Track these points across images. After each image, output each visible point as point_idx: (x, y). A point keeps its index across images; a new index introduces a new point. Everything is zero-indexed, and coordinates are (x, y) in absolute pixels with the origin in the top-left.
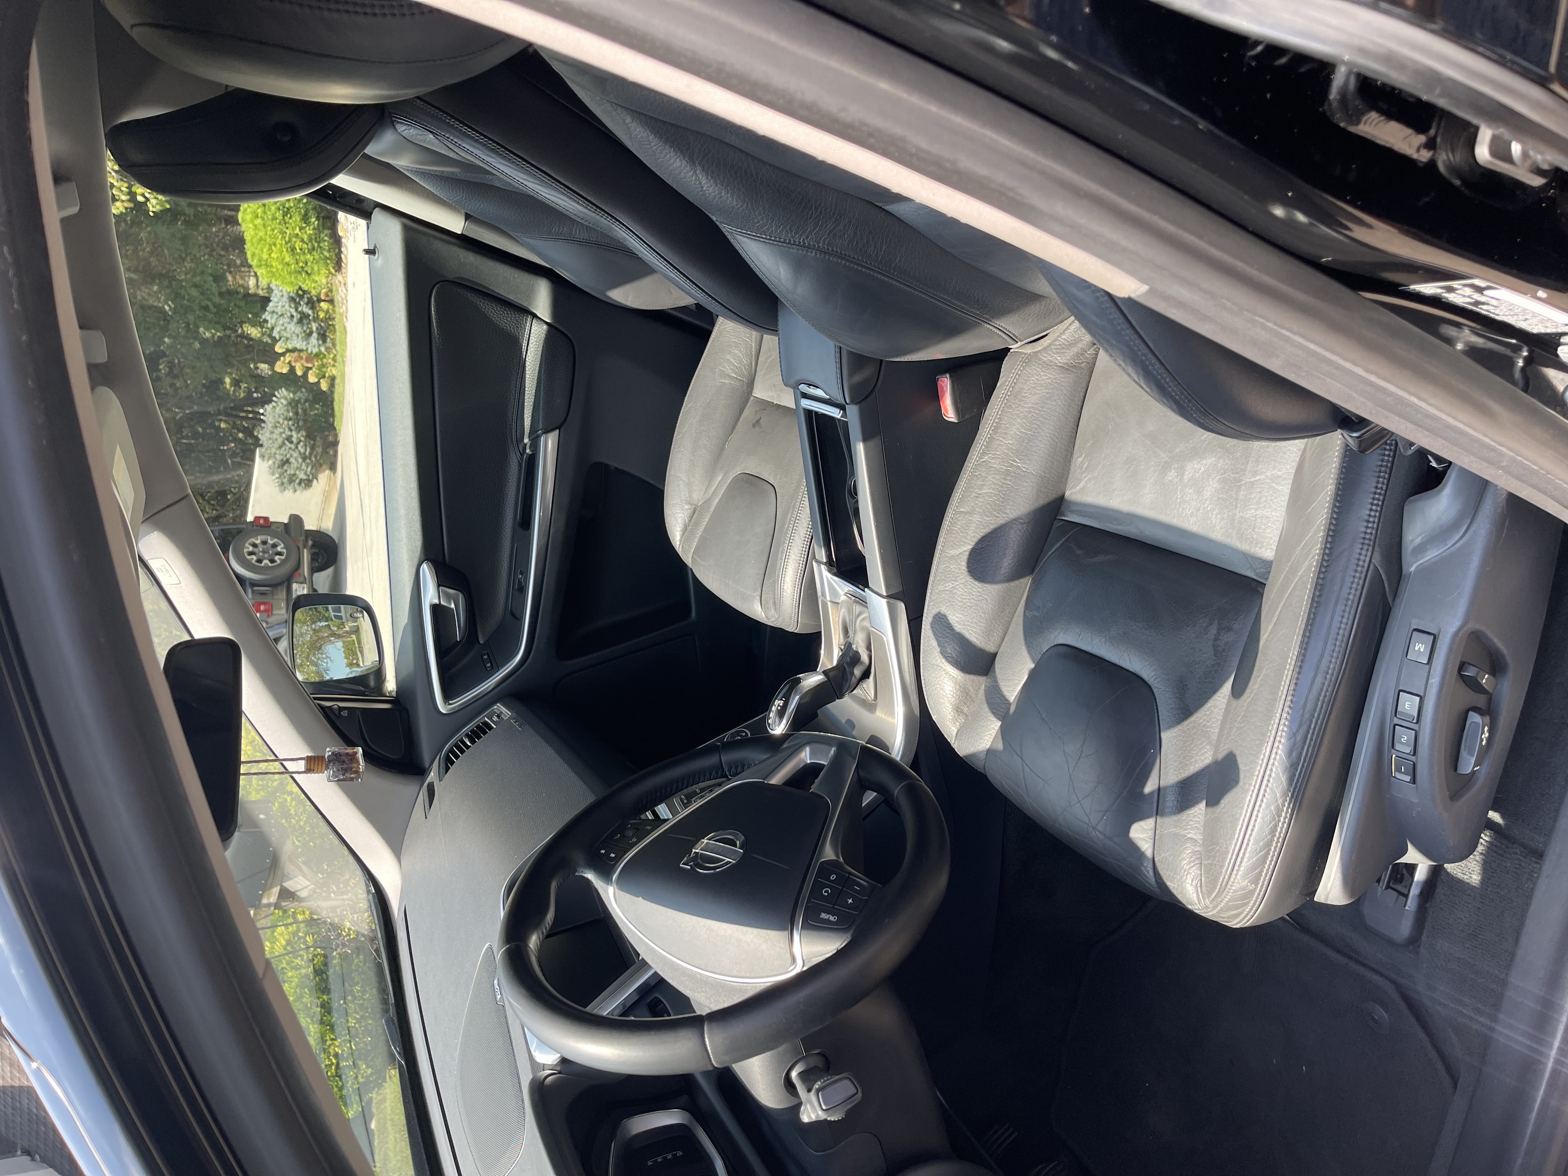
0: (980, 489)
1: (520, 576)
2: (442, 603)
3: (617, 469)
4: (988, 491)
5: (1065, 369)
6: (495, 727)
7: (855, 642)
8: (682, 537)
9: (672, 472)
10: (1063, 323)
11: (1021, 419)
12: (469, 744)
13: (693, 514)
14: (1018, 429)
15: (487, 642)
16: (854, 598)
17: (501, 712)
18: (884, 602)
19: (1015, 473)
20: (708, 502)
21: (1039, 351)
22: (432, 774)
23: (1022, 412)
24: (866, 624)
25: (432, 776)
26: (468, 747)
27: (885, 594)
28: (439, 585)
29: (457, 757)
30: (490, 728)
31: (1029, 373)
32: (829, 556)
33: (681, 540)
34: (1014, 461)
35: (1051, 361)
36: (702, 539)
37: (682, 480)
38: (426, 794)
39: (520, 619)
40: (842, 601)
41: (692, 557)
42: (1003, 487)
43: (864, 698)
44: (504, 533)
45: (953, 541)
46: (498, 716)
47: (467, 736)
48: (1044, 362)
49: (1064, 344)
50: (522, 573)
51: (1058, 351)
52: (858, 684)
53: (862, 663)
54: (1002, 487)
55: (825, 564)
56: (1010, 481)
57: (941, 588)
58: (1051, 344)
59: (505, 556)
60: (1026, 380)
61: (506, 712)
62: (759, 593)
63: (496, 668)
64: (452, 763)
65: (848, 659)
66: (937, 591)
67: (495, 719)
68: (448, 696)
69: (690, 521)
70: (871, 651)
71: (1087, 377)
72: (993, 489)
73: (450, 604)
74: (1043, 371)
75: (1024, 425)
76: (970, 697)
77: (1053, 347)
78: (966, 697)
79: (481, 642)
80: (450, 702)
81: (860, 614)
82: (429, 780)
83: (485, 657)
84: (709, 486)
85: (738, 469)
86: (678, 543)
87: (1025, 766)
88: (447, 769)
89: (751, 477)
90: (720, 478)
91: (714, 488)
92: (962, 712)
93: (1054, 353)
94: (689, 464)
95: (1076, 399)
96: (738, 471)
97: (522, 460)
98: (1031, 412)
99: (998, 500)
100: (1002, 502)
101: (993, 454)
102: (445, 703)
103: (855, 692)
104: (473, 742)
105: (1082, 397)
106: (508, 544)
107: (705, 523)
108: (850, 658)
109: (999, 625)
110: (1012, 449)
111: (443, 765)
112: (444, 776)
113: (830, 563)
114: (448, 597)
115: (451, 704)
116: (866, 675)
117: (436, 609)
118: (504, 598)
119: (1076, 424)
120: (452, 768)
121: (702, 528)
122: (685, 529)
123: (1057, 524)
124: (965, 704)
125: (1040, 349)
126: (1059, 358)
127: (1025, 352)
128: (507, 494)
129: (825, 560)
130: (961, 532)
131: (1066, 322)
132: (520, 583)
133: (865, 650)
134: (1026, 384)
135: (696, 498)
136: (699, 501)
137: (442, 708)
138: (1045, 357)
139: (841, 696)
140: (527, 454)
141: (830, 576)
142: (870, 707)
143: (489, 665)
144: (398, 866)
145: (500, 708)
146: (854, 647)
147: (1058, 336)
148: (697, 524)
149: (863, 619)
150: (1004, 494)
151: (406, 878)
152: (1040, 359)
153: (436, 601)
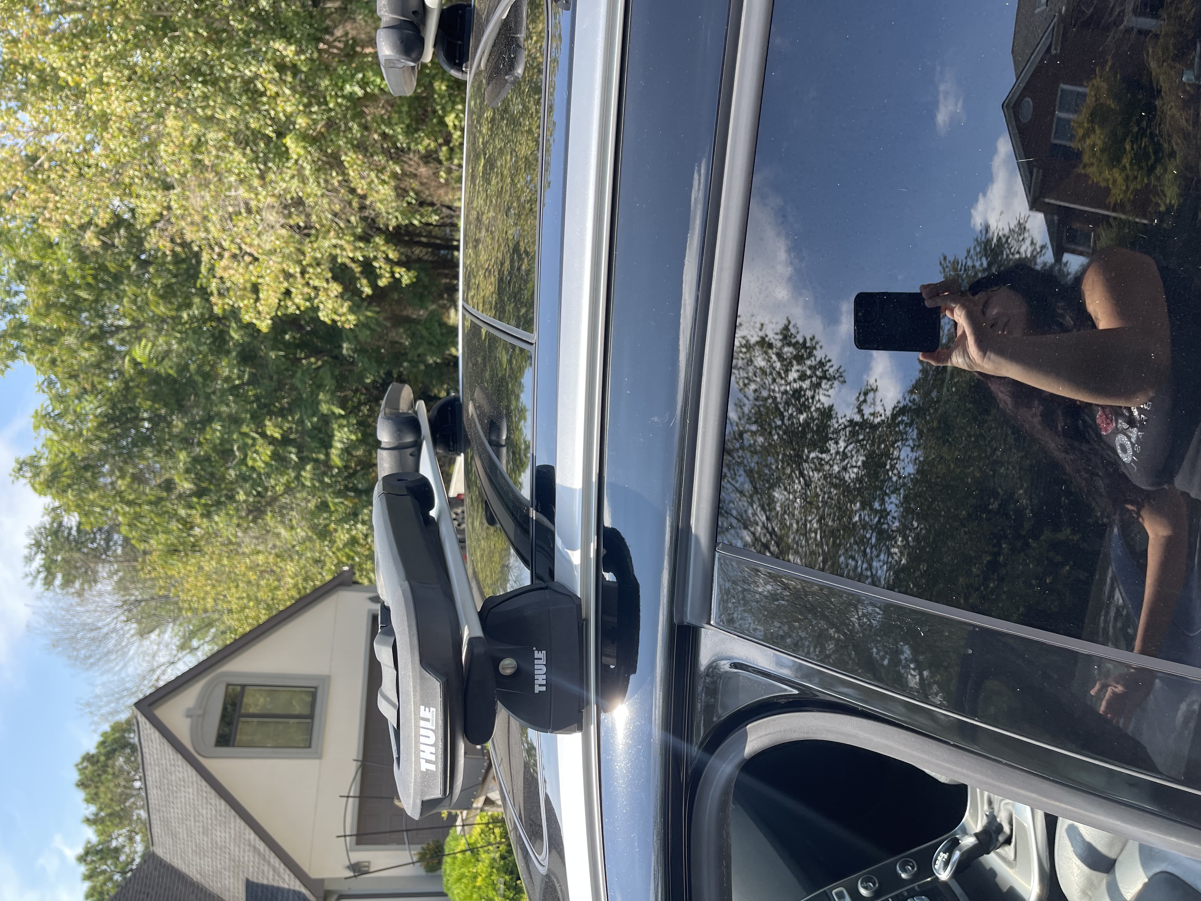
7: (1000, 816)
43: (1006, 857)
52: (1001, 846)
53: (1004, 833)
70: (1012, 825)
78: (1091, 886)
92: (1088, 894)
103: (999, 851)
108: (995, 827)
109: (1118, 844)
116: (1008, 841)
124: (1089, 889)
133: (1008, 824)
139: (988, 853)
142: (1011, 865)
146: (998, 820)
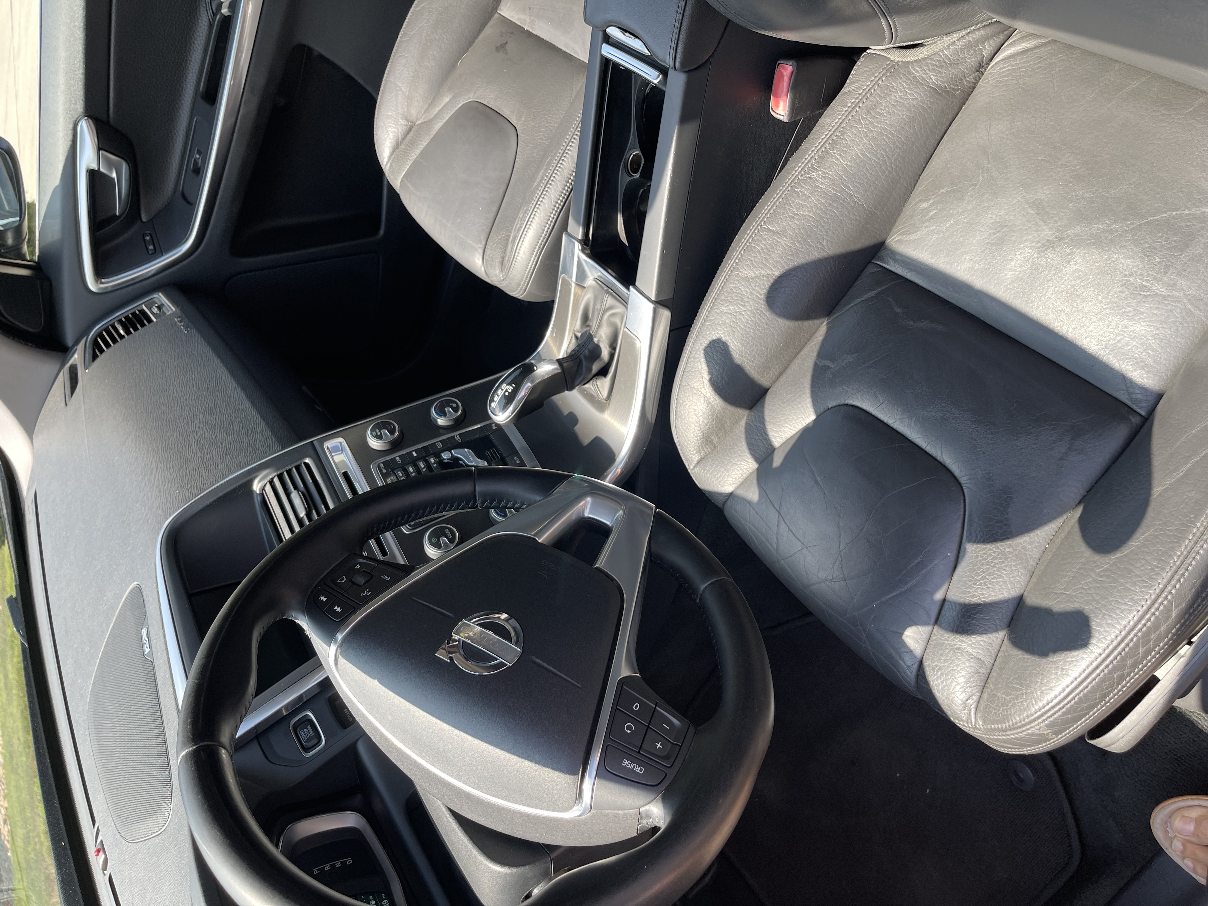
0: (799, 209)
1: (198, 156)
2: (102, 170)
3: (321, 57)
4: (807, 213)
5: (936, 92)
6: (154, 320)
7: (598, 336)
8: (391, 155)
9: (392, 79)
10: (950, 36)
11: (869, 140)
12: (122, 332)
13: (408, 133)
14: (862, 150)
15: (151, 221)
16: (606, 288)
17: (163, 305)
18: (651, 306)
19: (844, 201)
20: (429, 123)
21: (910, 62)
22: (76, 356)
23: (872, 131)
24: (617, 320)
25: (76, 358)
26: (122, 337)
27: (653, 299)
28: (99, 149)
29: (108, 345)
30: (150, 321)
31: (893, 87)
32: (586, 234)
33: (389, 158)
34: (847, 187)
35: (924, 79)
36: (416, 163)
37: (401, 90)
38: (67, 377)
39: (192, 205)
40: (589, 286)
41: (402, 181)
42: (826, 214)
43: (595, 395)
44: (183, 101)
45: (751, 261)
46: (159, 308)
47: (120, 321)
48: (915, 77)
49: (944, 62)
50: (199, 152)
51: (935, 68)
52: (591, 379)
53: (601, 360)
54: (824, 213)
55: (580, 241)
56: (837, 208)
57: (724, 309)
58: (928, 57)
59: (181, 129)
60: (886, 94)
61: (170, 308)
62: (482, 245)
63: (158, 252)
64: (102, 351)
65: (587, 352)
66: (718, 311)
67: (155, 310)
68: (100, 272)
69: (403, 139)
70: (615, 349)
71: (956, 108)
72: (814, 214)
73: (111, 172)
74: (910, 89)
75: (870, 148)
76: (725, 429)
77: (930, 62)
78: (720, 429)
79: (144, 220)
80: (103, 280)
81: (610, 308)
82: (71, 362)
83: (148, 238)
84: (431, 105)
85: (471, 95)
86: (386, 160)
87: (782, 522)
88: (95, 357)
89: (487, 109)
90: (446, 100)
91: (438, 109)
92: (711, 442)
93: (929, 70)
94: (412, 75)
95: (937, 132)
96: (471, 97)
97: (214, 20)
98: (883, 135)
99: (817, 227)
100: (821, 231)
101: (824, 173)
102: (97, 281)
103: (587, 386)
104: (128, 333)
105: (943, 131)
106: (186, 116)
107: (423, 147)
108: (589, 351)
109: (778, 363)
110: (848, 172)
111: (89, 350)
112: (90, 365)
113: (585, 242)
114: (110, 164)
115: (102, 283)
116: (603, 372)
117: (93, 175)
118: (175, 176)
119: (926, 161)
120: (101, 358)
121: (418, 151)
122: (396, 147)
123: (871, 269)
124: (717, 435)
125: (913, 59)
126: (933, 77)
127: (892, 58)
128: (191, 57)
129: (580, 238)
130: (764, 253)
131: (954, 35)
132: (196, 163)
133: (608, 347)
134: (885, 98)
135: (415, 116)
136: (417, 119)
137: (92, 285)
138: (916, 71)
139: (571, 388)
140: (222, 14)
141: (583, 257)
142: (601, 406)
143: (151, 247)
144: (31, 445)
145: (161, 297)
146: (595, 341)
147: (940, 50)
148: (412, 144)
149: (613, 315)
150: (825, 222)
151: (38, 461)
152: (910, 73)
153: (94, 166)
